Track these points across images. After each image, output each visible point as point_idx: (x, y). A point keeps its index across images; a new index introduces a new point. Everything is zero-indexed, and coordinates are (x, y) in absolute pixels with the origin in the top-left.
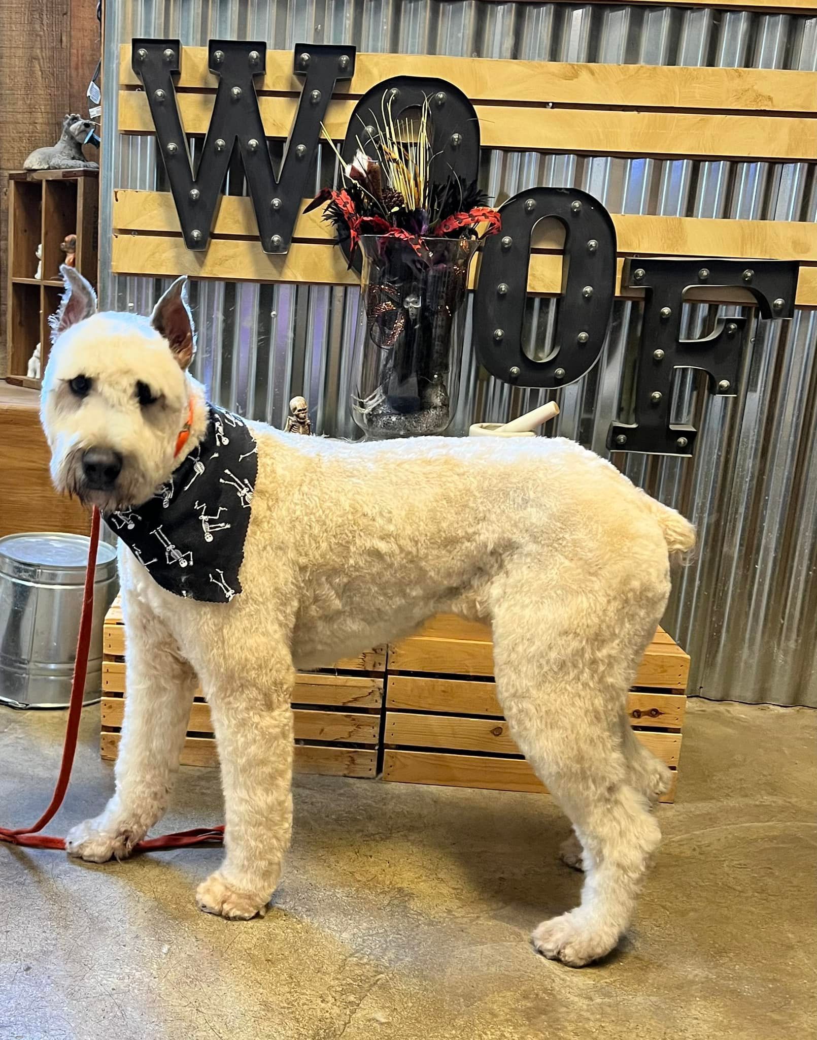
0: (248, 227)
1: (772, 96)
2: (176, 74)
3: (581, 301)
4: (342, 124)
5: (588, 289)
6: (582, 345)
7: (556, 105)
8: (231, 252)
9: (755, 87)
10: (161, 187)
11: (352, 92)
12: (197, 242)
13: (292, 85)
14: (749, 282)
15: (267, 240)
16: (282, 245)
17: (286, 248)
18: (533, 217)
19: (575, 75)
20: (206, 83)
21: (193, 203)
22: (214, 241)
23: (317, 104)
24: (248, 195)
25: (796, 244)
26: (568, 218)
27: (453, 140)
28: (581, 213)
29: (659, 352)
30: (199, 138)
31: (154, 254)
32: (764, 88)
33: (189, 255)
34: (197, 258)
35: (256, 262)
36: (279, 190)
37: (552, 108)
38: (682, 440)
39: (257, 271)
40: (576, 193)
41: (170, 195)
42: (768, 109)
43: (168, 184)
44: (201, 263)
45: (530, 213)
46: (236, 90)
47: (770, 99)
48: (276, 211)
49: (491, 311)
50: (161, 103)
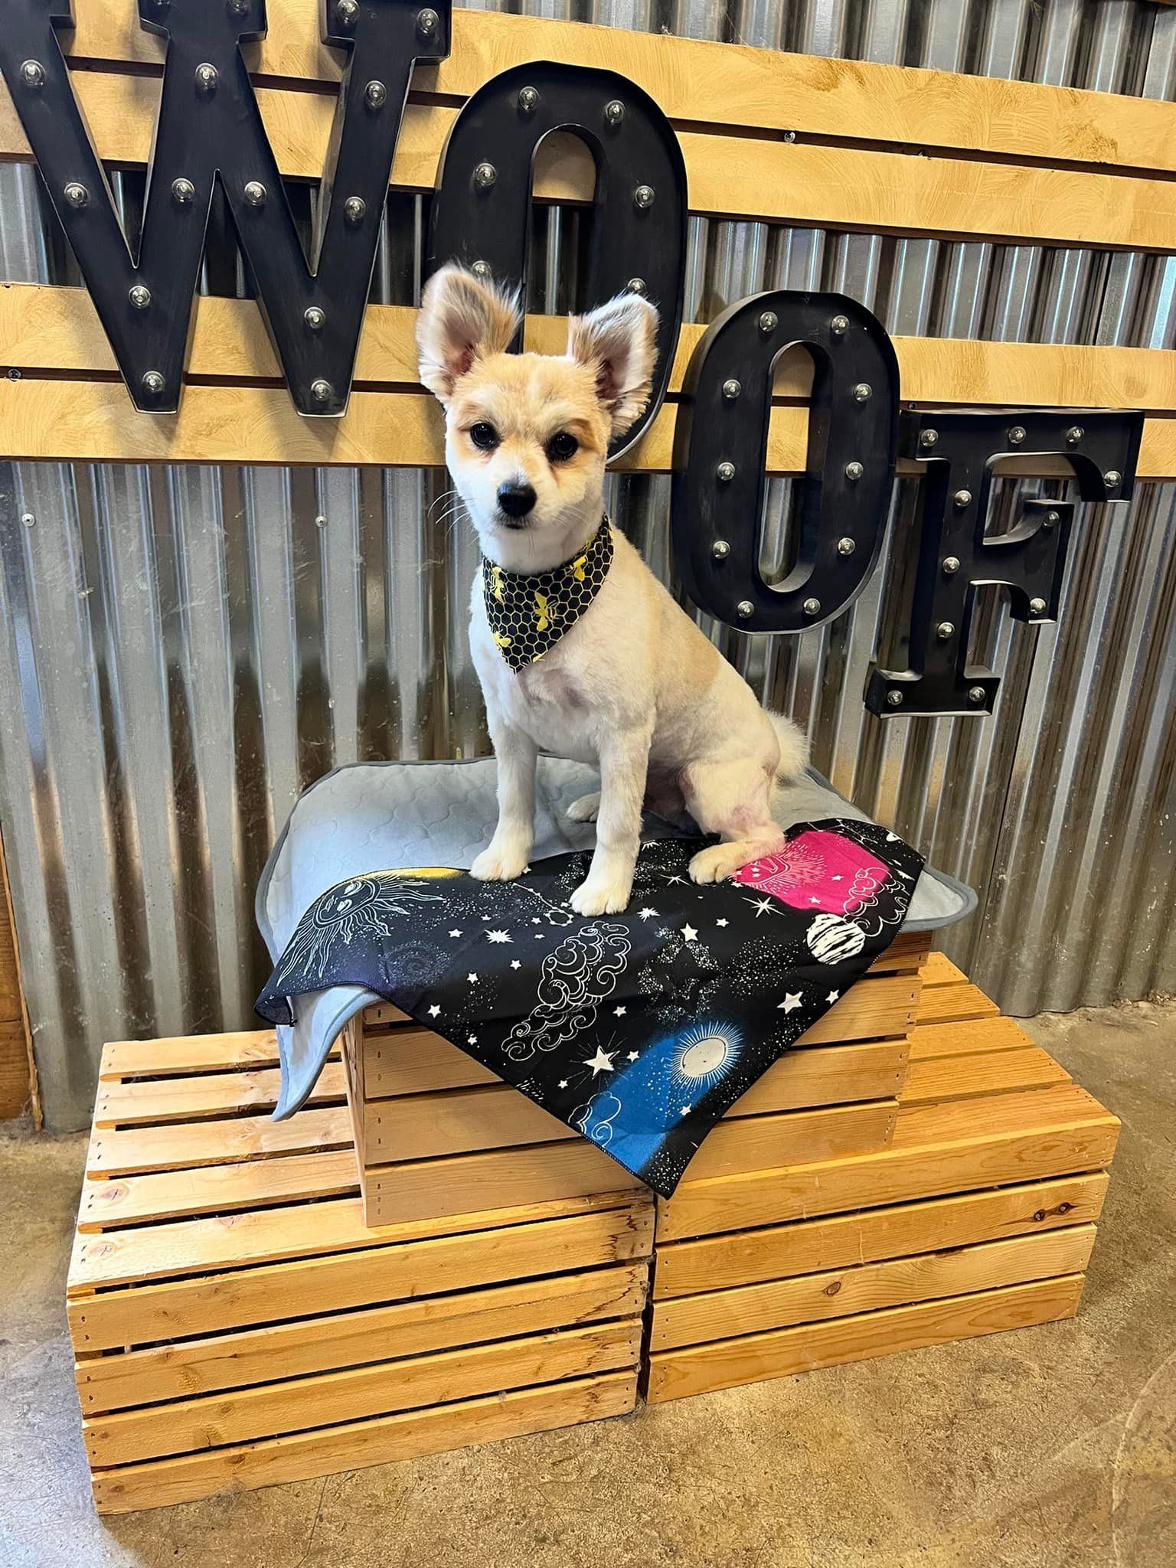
0: (257, 359)
1: (1116, 140)
2: (64, 25)
3: (842, 487)
4: (426, 156)
5: (855, 467)
6: (843, 559)
7: (803, 138)
8: (228, 410)
9: (1095, 124)
10: (59, 276)
11: (443, 89)
12: (158, 395)
13: (320, 66)
14: (1074, 446)
15: (302, 389)
16: (334, 399)
17: (341, 406)
18: (771, 343)
19: (832, 84)
20: (134, 49)
21: (137, 314)
22: (190, 388)
23: (379, 110)
24: (249, 295)
25: (1133, 385)
26: (825, 344)
27: (640, 198)
28: (845, 339)
29: (952, 562)
30: (133, 173)
31: (63, 416)
32: (1106, 125)
33: (143, 420)
34: (158, 423)
35: (280, 428)
36: (317, 289)
37: (795, 142)
38: (977, 691)
39: (285, 445)
40: (828, 301)
41: (83, 295)
42: (1109, 162)
43: (75, 269)
44: (169, 432)
45: (765, 337)
46: (206, 71)
47: (1114, 144)
48: (314, 331)
49: (706, 508)
50: (37, 92)
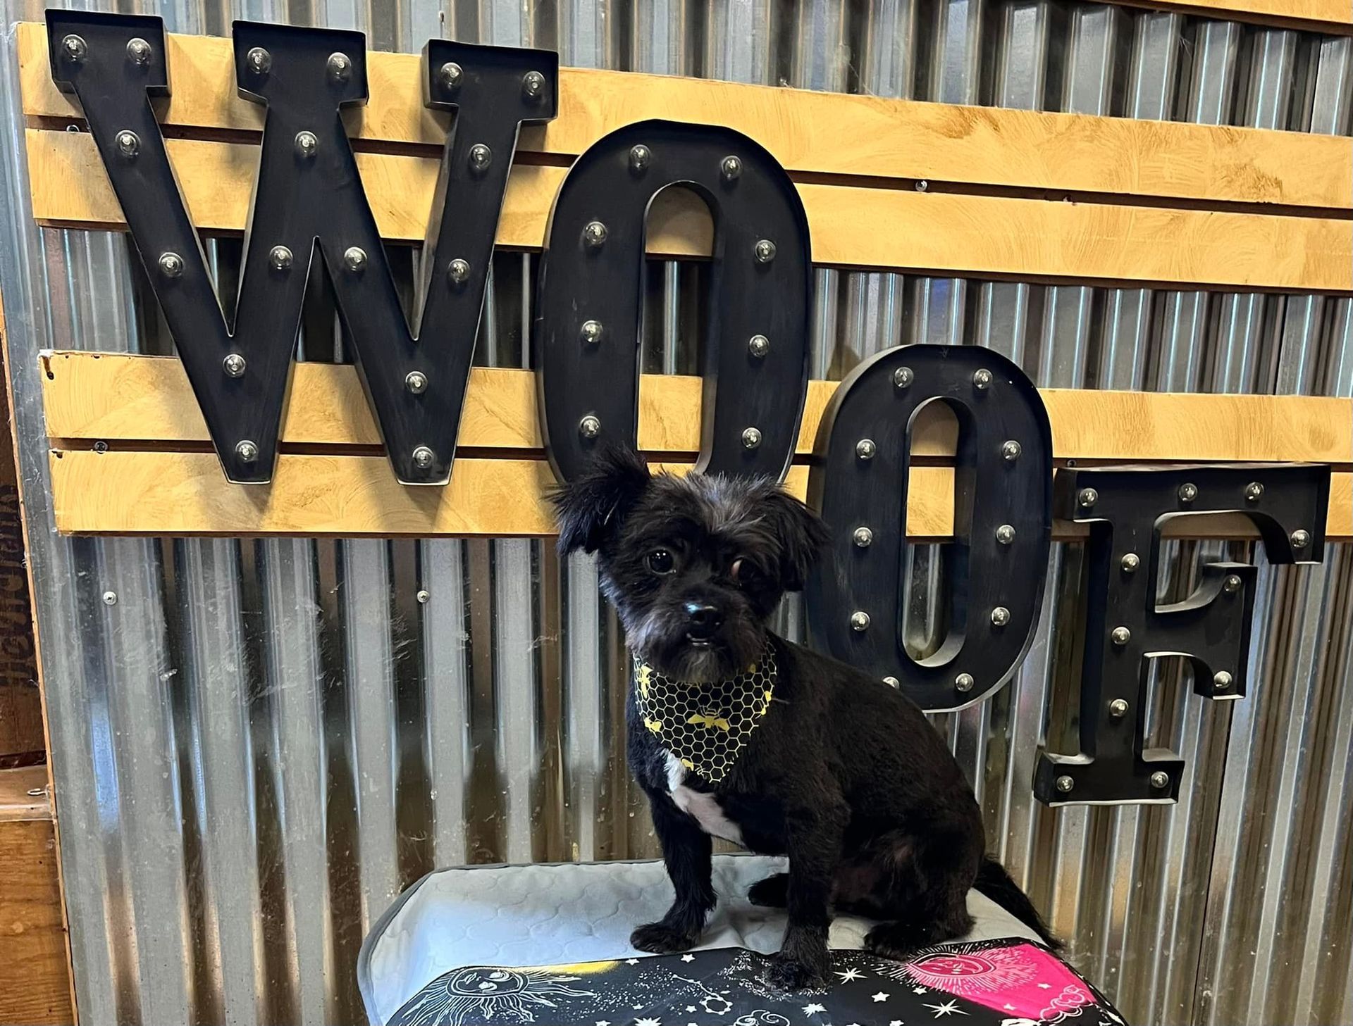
0: (355, 424)
1: (1280, 178)
2: (161, 95)
3: (993, 552)
4: (533, 215)
5: (1006, 530)
6: (997, 630)
7: (935, 186)
8: (323, 480)
9: (1257, 163)
10: (149, 344)
11: (550, 148)
12: (250, 465)
13: (423, 129)
14: (1256, 502)
15: (403, 456)
16: (437, 467)
17: (444, 474)
18: (908, 399)
19: (964, 130)
20: (231, 116)
21: (231, 383)
22: (283, 457)
23: (484, 173)
24: (348, 360)
25: (1317, 437)
26: (967, 400)
27: (760, 252)
28: (990, 393)
29: (1122, 632)
30: (229, 241)
31: (151, 489)
32: (1268, 164)
33: (234, 491)
34: (250, 492)
35: (380, 497)
36: (418, 353)
37: (927, 191)
38: (1159, 777)
39: (385, 515)
40: (971, 354)
41: (176, 364)
42: (1274, 202)
43: (168, 336)
44: (262, 504)
45: (901, 393)
46: (306, 139)
47: (1278, 184)
48: (417, 396)
49: (843, 578)
50: (133, 161)
